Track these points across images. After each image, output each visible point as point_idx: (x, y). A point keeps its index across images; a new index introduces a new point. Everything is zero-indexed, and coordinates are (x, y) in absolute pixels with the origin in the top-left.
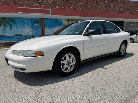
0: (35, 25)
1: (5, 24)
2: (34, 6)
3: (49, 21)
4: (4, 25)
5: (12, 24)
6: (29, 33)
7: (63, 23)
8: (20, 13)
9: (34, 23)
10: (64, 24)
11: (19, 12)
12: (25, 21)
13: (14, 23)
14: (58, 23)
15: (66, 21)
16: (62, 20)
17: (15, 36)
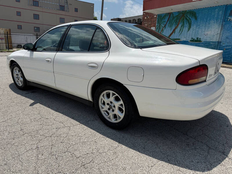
0: (231, 18)
1: (184, 22)
4: (182, 24)
6: (214, 36)
12: (213, 14)
17: (191, 41)
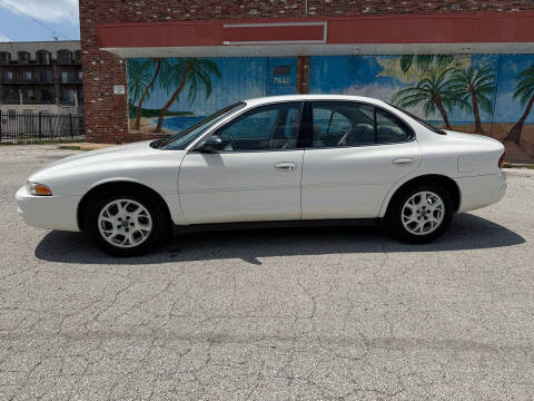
0: (278, 80)
1: (194, 81)
2: (282, 12)
3: (326, 65)
4: (191, 83)
5: (213, 77)
7: (382, 69)
8: (228, 43)
9: (275, 75)
10: (384, 74)
11: (225, 43)
12: (248, 69)
13: (219, 75)
14: (359, 72)
15: (398, 62)
16: (378, 58)
